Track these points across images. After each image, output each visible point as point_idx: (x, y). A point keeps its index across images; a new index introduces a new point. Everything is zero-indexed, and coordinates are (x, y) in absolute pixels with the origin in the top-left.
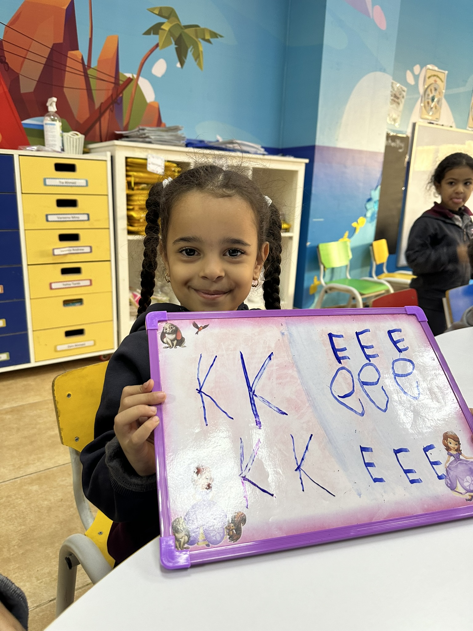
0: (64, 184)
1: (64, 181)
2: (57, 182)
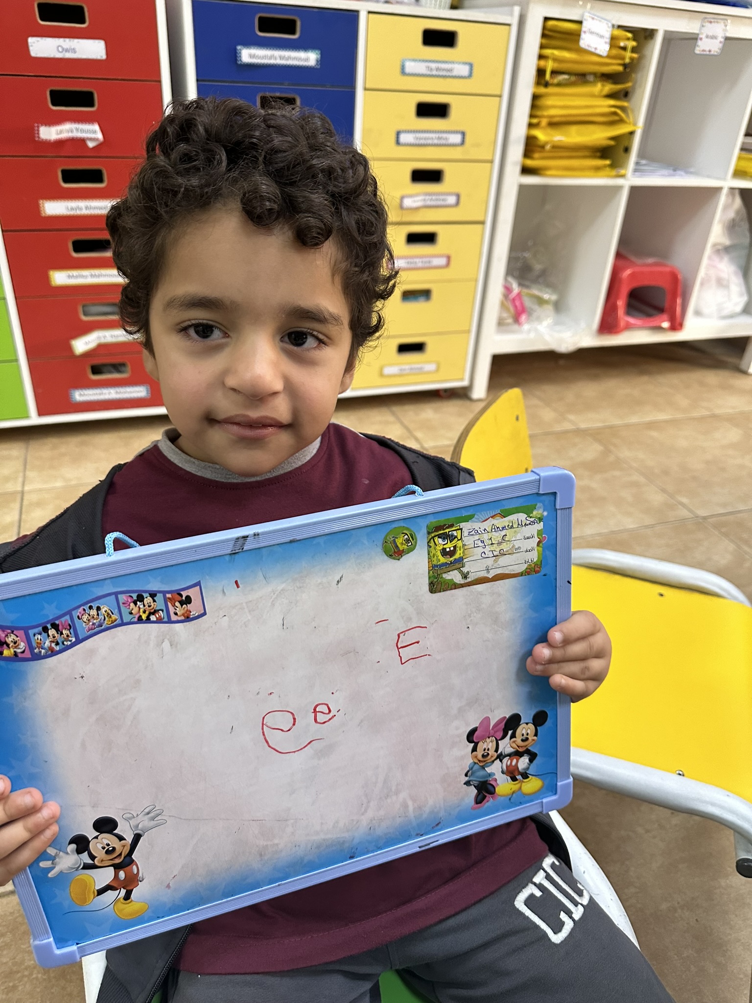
0: (434, 73)
1: (433, 65)
2: (421, 68)
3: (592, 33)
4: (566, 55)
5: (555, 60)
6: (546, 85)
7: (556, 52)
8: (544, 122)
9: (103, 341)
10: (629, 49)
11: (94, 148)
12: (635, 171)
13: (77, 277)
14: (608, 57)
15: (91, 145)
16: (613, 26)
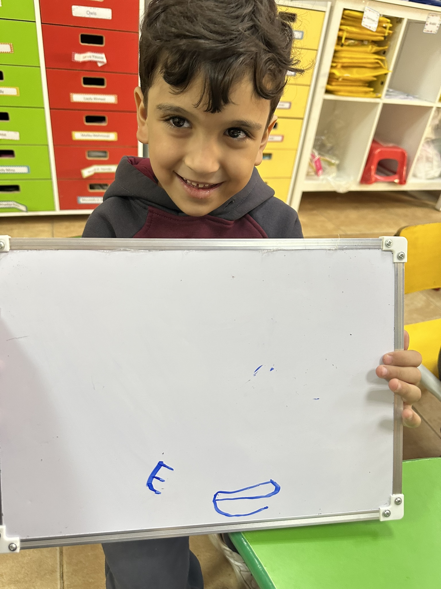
3: (368, 18)
4: (354, 29)
5: (348, 32)
6: (342, 45)
7: (349, 28)
8: (339, 65)
9: (97, 171)
10: (388, 28)
11: (101, 67)
12: (386, 95)
13: (86, 136)
14: (377, 32)
15: (100, 65)
16: (380, 15)
